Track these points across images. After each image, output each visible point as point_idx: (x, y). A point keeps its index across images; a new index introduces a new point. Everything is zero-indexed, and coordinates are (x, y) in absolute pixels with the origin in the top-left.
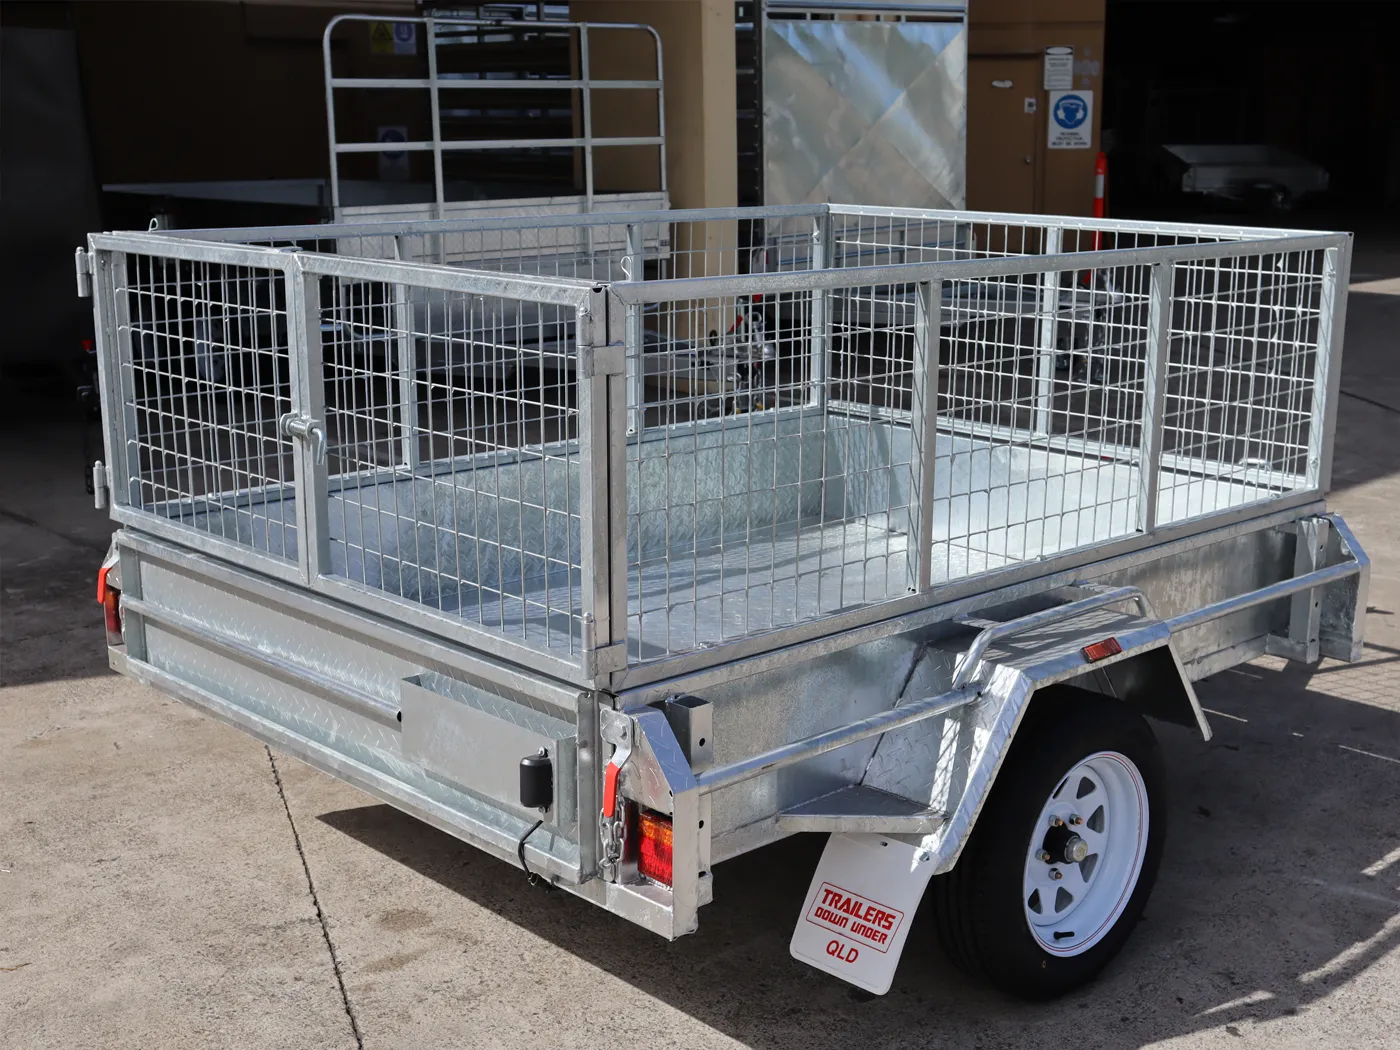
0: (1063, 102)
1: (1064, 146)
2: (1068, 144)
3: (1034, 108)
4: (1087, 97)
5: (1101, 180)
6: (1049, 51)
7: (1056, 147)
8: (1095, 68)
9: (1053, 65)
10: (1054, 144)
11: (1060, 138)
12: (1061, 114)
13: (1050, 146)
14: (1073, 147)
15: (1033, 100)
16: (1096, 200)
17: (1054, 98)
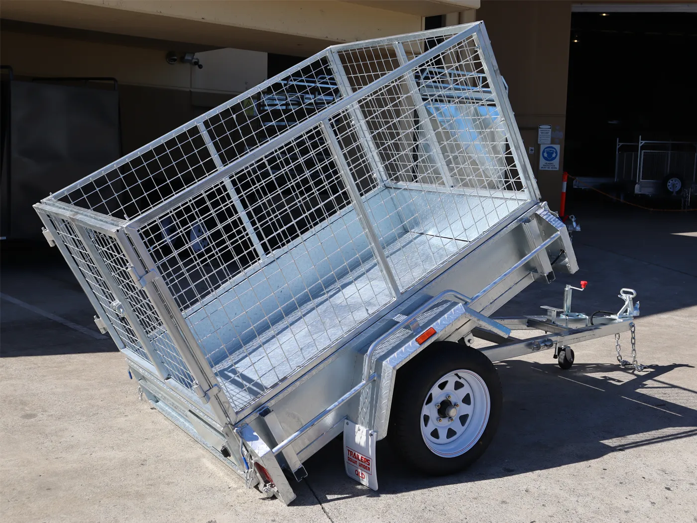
0: (547, 149)
1: (547, 169)
2: (548, 168)
3: (533, 152)
4: (557, 147)
5: (565, 184)
6: (540, 127)
7: (543, 169)
8: (561, 135)
9: (542, 133)
10: (542, 168)
11: (545, 165)
12: (546, 155)
13: (540, 169)
14: (550, 169)
15: (533, 148)
16: (563, 193)
17: (542, 148)
